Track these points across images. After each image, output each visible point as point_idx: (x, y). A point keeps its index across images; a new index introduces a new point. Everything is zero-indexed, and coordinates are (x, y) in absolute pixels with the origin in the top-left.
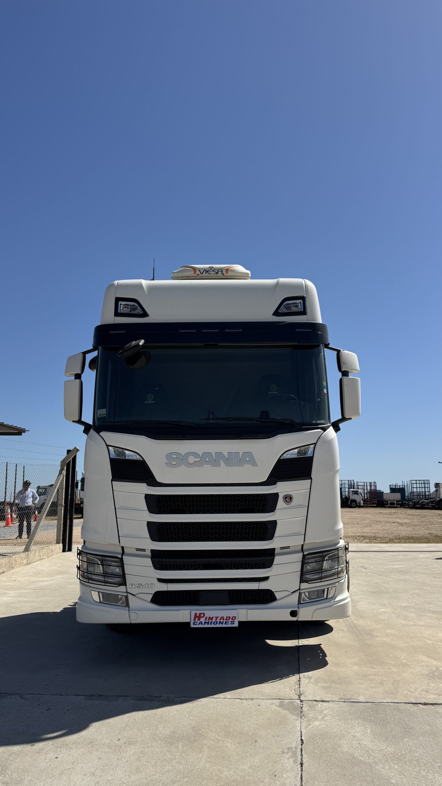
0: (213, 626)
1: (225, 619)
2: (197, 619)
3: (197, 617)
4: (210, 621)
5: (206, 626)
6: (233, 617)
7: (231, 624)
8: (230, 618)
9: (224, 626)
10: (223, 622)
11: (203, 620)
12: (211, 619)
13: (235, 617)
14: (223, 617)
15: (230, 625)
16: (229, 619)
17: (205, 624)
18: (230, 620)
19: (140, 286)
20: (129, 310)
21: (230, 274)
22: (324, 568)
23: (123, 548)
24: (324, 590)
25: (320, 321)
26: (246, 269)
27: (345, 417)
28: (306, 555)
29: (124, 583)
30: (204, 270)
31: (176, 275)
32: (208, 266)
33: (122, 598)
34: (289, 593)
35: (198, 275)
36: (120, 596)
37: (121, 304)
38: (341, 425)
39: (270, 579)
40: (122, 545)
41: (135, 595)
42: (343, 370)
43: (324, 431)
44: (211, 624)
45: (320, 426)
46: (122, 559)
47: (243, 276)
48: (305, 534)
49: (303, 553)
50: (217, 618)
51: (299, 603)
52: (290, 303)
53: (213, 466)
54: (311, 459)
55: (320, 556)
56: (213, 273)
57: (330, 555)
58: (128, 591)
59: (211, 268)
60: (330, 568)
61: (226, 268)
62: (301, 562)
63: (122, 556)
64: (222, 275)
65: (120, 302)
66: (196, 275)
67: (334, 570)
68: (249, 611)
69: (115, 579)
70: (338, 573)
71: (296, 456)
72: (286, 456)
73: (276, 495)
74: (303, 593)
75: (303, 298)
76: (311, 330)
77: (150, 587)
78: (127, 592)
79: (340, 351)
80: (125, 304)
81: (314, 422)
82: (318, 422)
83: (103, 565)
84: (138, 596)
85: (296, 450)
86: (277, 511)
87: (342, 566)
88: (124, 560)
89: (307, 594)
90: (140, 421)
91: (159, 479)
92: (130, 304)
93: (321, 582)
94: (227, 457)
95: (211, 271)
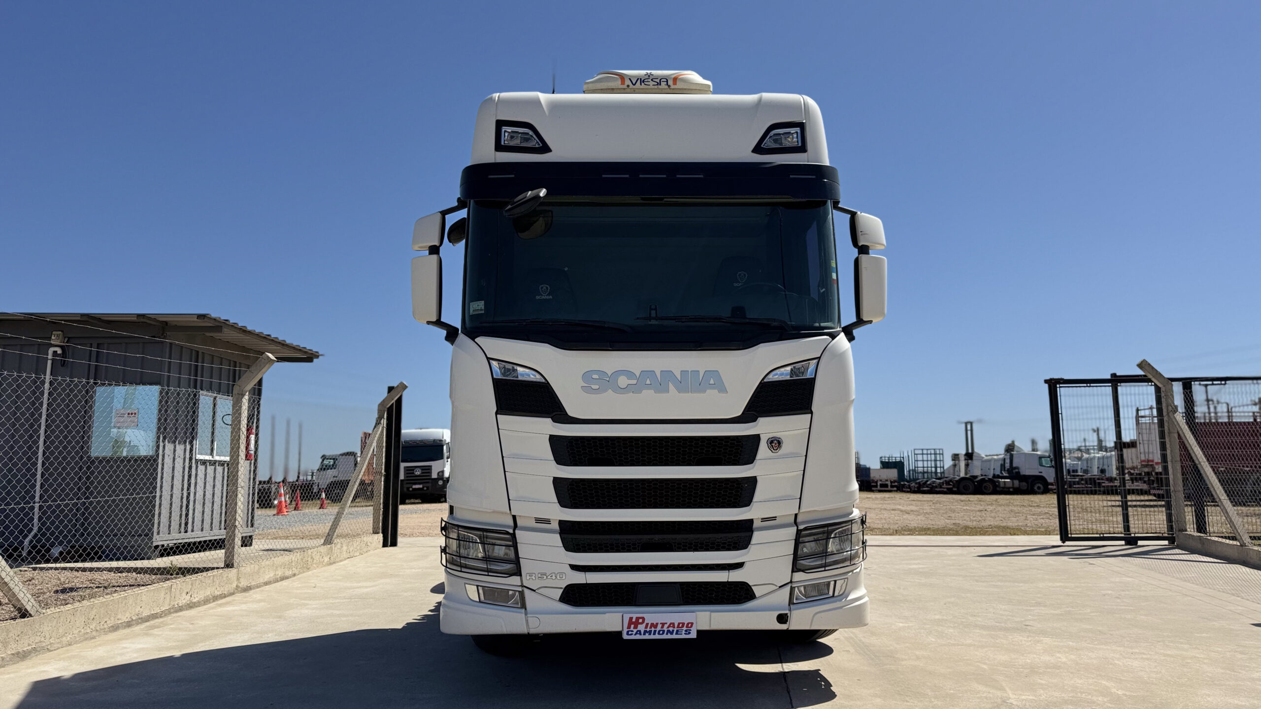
0: (657, 637)
1: (676, 626)
2: (632, 626)
3: (633, 623)
4: (653, 629)
5: (647, 637)
6: (688, 624)
7: (685, 634)
8: (683, 624)
9: (674, 636)
10: (673, 631)
11: (641, 628)
12: (655, 626)
13: (692, 624)
14: (673, 624)
15: (683, 636)
16: (683, 626)
17: (644, 634)
18: (685, 628)
19: (537, 102)
20: (519, 141)
21: (679, 85)
22: (829, 550)
23: (514, 517)
24: (828, 584)
25: (827, 162)
26: (705, 78)
27: (862, 320)
28: (801, 530)
29: (518, 572)
30: (638, 79)
31: (591, 86)
32: (643, 72)
33: (513, 596)
34: (774, 588)
35: (628, 86)
36: (511, 593)
37: (505, 131)
38: (856, 332)
39: (746, 566)
40: (513, 514)
41: (534, 591)
42: (860, 244)
43: (833, 339)
44: (654, 634)
45: (825, 331)
46: (513, 535)
47: (701, 90)
48: (800, 498)
49: (798, 527)
50: (663, 624)
51: (791, 602)
52: (780, 132)
53: (657, 391)
54: (811, 383)
55: (823, 533)
56: (652, 83)
57: (837, 531)
58: (524, 585)
59: (649, 76)
60: (837, 551)
61: (673, 76)
62: (794, 541)
63: (514, 530)
64: (667, 87)
65: (504, 128)
66: (625, 86)
67: (845, 553)
68: (713, 614)
69: (503, 566)
70: (851, 558)
71: (788, 378)
72: (772, 378)
73: (756, 438)
74: (796, 589)
75: (801, 126)
76: (814, 177)
77: (558, 577)
78: (522, 586)
79: (856, 213)
80: (512, 132)
81: (817, 325)
82: (823, 324)
83: (483, 543)
84: (541, 591)
85: (789, 368)
86: (757, 462)
87: (857, 548)
88: (517, 536)
89: (802, 589)
90: (541, 320)
91: (571, 412)
92: (520, 131)
93: (825, 570)
94: (679, 378)
95: (649, 80)
